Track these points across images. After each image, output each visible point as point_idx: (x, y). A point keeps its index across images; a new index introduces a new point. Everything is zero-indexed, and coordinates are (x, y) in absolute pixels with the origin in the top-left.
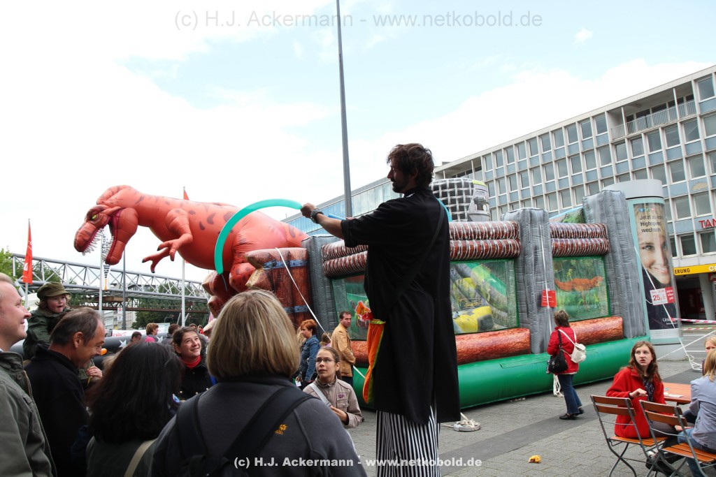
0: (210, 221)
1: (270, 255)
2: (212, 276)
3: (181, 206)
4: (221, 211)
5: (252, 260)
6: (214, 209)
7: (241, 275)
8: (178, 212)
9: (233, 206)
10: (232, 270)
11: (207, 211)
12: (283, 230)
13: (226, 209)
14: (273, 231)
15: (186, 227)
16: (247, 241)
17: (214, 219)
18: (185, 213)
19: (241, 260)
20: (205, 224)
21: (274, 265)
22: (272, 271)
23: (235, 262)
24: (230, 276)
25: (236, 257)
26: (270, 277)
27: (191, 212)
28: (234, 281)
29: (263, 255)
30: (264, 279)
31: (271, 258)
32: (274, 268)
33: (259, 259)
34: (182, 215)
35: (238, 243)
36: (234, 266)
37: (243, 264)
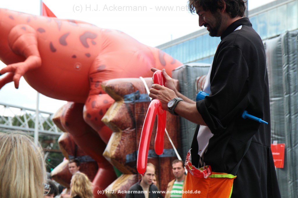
0: (63, 41)
1: (133, 86)
2: (64, 109)
3: (28, 21)
4: (77, 30)
5: (110, 91)
6: (68, 27)
7: (98, 108)
9: (92, 25)
10: (87, 103)
11: (59, 29)
12: (150, 55)
13: (83, 28)
14: (138, 57)
15: (33, 47)
16: (107, 68)
17: (68, 40)
18: (32, 30)
19: (98, 91)
20: (57, 45)
21: (137, 98)
22: (133, 105)
23: (91, 93)
24: (85, 109)
25: (93, 87)
26: (131, 111)
27: (40, 30)
28: (88, 115)
29: (124, 85)
30: (124, 114)
31: (133, 89)
32: (137, 101)
33: (119, 90)
34: (29, 32)
35: (96, 69)
36: (89, 97)
37: (100, 95)
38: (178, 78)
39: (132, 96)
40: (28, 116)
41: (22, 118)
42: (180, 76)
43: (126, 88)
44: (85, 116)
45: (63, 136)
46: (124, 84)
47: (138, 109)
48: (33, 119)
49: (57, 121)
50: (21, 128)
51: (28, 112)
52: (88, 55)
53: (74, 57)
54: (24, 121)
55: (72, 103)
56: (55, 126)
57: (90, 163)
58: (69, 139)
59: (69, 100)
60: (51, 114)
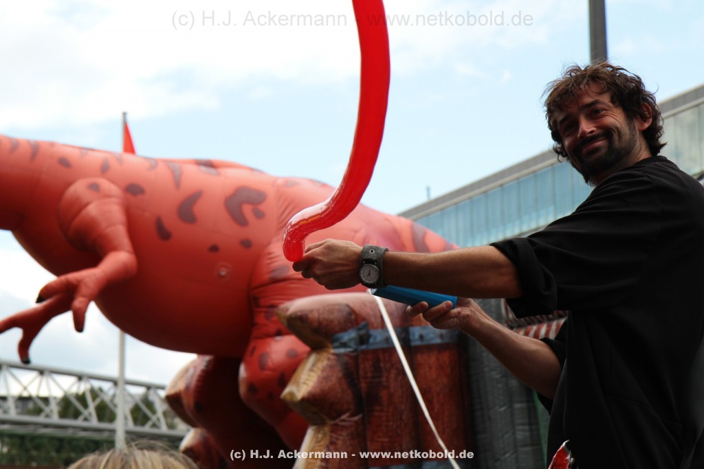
0: (186, 214)
1: (352, 312)
2: (191, 372)
3: (104, 169)
4: (218, 185)
5: (300, 326)
8: (94, 187)
10: (247, 356)
11: (177, 183)
12: (393, 238)
13: (233, 177)
17: (199, 209)
18: (114, 189)
19: (272, 328)
20: (172, 222)
21: (363, 340)
22: (355, 358)
23: (255, 333)
24: (243, 372)
25: (260, 319)
26: (350, 371)
27: (133, 190)
28: (252, 387)
29: (331, 311)
30: (334, 379)
31: (353, 318)
32: (364, 347)
33: (320, 323)
34: (108, 196)
35: (267, 277)
36: (252, 344)
37: (278, 338)
39: (350, 335)
40: (95, 393)
41: (82, 398)
43: (336, 316)
44: (242, 389)
46: (331, 308)
47: (366, 367)
48: (107, 399)
50: (79, 422)
51: (96, 384)
52: (246, 244)
53: (214, 249)
54: (86, 406)
58: (205, 443)
59: (200, 351)
60: (149, 388)
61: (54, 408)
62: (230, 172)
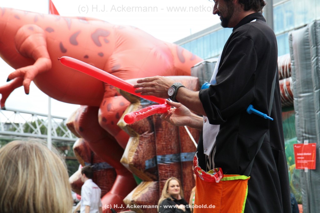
0: (74, 41)
2: (78, 113)
3: (36, 21)
4: (88, 28)
5: (126, 92)
6: (78, 25)
7: (114, 111)
8: (31, 29)
9: (104, 21)
10: (102, 106)
11: (69, 27)
12: (168, 52)
13: (94, 25)
14: (155, 54)
15: (42, 49)
16: (122, 67)
17: (79, 39)
18: (40, 30)
19: (113, 93)
23: (106, 95)
24: (100, 112)
25: (108, 88)
27: (49, 30)
28: (104, 119)
34: (38, 33)
35: (110, 70)
36: (104, 100)
37: (116, 97)
38: (198, 76)
40: (40, 122)
41: (34, 124)
42: (200, 73)
44: (100, 120)
45: (78, 142)
48: (45, 124)
49: (71, 126)
50: (33, 134)
51: (40, 118)
52: (101, 55)
53: (86, 57)
54: (36, 127)
55: (85, 107)
56: (69, 131)
57: (107, 170)
58: (84, 145)
59: (82, 104)
60: (64, 120)
61: (21, 128)
62: (93, 23)
